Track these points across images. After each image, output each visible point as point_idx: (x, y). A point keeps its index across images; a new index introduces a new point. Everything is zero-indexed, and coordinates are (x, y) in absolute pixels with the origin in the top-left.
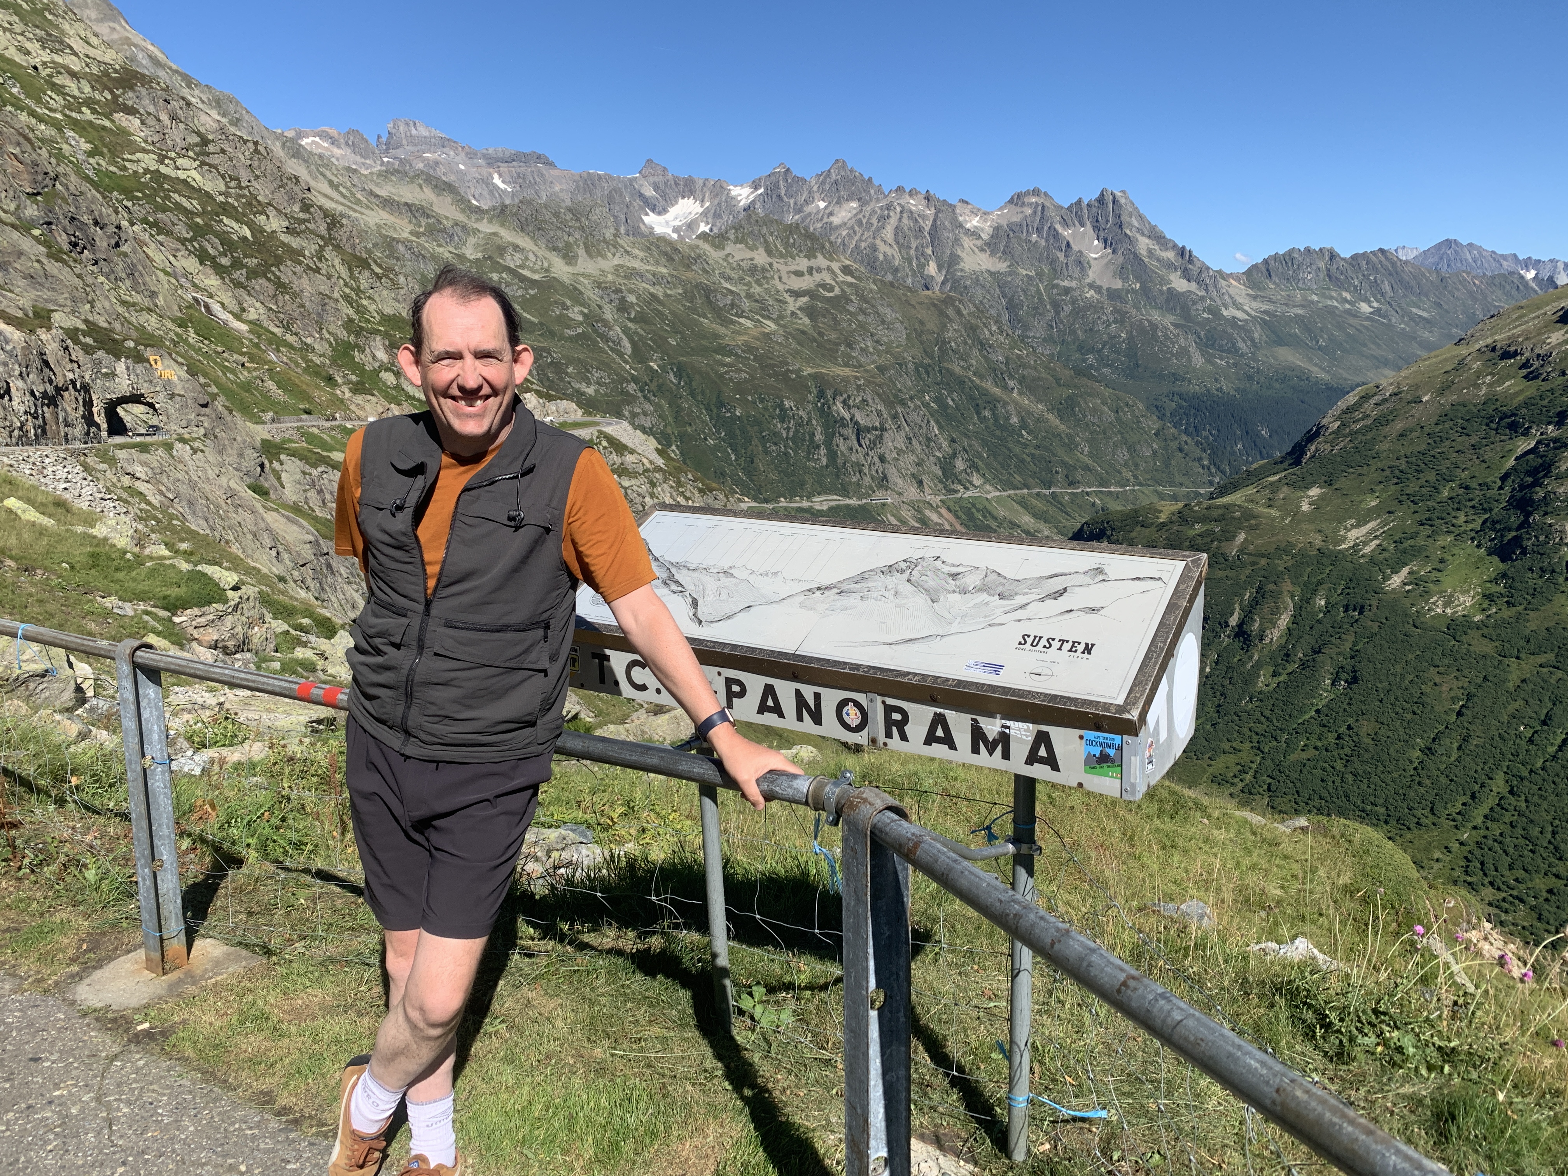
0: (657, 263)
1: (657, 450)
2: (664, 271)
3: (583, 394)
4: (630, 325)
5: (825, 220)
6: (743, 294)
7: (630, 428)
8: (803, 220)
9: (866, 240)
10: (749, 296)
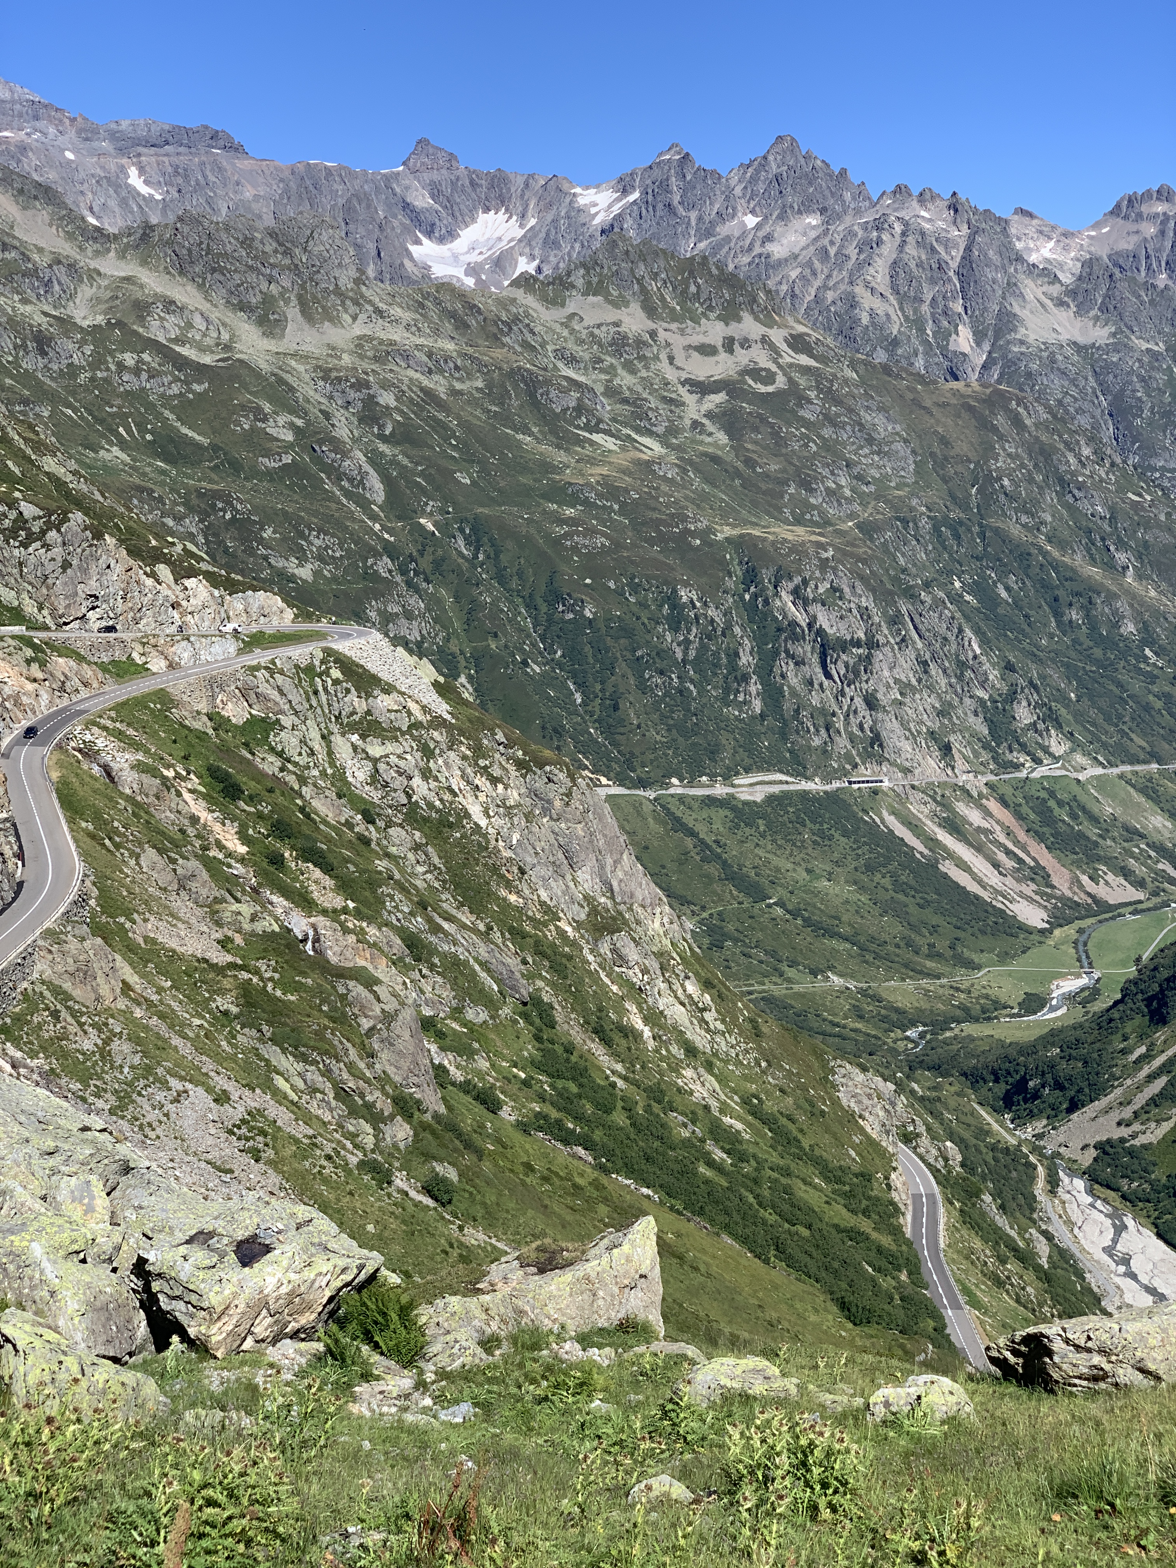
0: (437, 332)
1: (436, 684)
2: (450, 346)
3: (292, 578)
4: (383, 447)
5: (757, 250)
6: (599, 389)
7: (385, 643)
8: (716, 249)
9: (835, 287)
10: (612, 392)
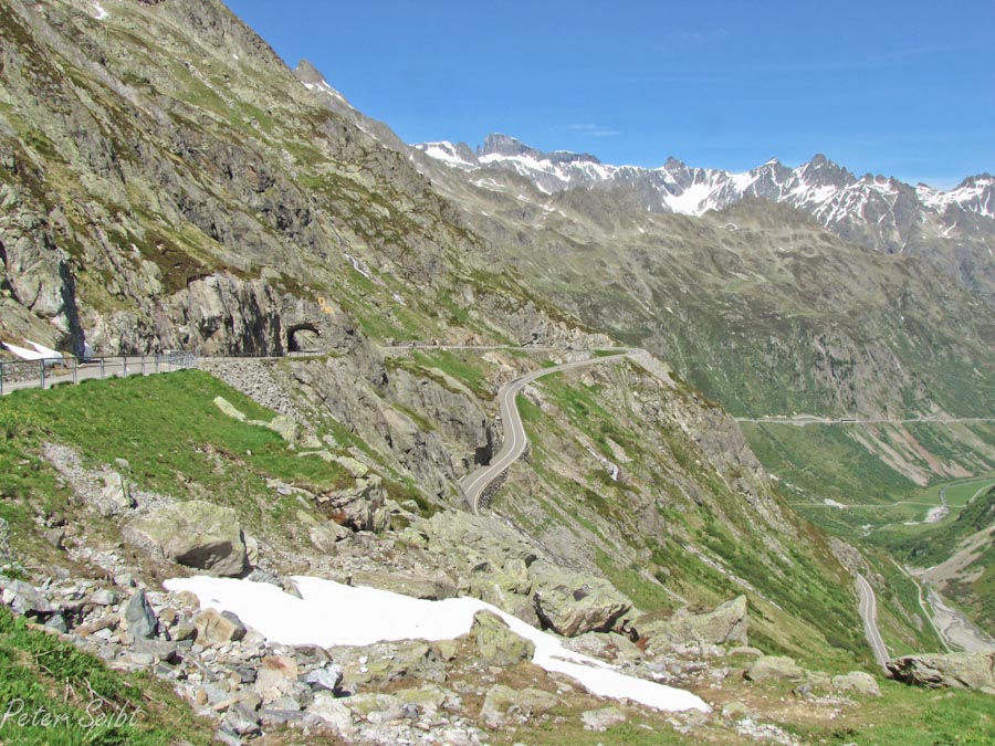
0: (674, 232)
1: (669, 373)
2: (680, 238)
3: (613, 329)
4: (652, 277)
6: (740, 255)
7: (649, 355)
8: (790, 199)
9: (841, 215)
10: (745, 256)
